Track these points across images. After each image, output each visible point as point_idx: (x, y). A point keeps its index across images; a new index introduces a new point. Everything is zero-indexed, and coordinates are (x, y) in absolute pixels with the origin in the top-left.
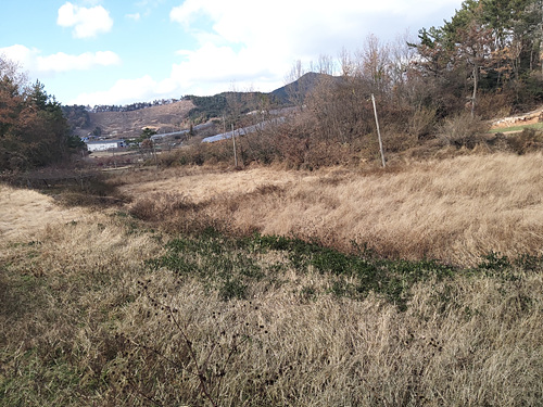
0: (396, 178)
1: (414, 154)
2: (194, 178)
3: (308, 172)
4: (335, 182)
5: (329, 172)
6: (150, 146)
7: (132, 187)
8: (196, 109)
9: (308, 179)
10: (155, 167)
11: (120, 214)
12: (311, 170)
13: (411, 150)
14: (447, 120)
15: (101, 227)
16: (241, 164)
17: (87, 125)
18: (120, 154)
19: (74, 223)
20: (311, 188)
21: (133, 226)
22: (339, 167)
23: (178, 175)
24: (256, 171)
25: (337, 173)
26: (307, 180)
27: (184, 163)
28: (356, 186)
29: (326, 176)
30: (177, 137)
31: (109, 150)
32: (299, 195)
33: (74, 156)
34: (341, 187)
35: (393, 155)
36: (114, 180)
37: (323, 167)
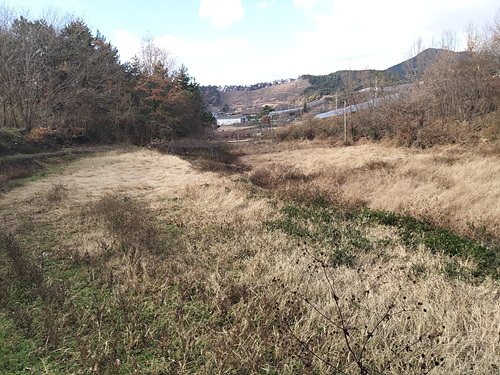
2: (304, 151)
3: (420, 150)
4: (450, 162)
5: (444, 151)
6: (268, 122)
7: (251, 157)
8: (311, 88)
9: (420, 156)
10: (271, 141)
11: (242, 180)
12: (424, 148)
15: (228, 190)
16: (351, 140)
17: (218, 103)
18: (242, 128)
19: (207, 185)
20: (423, 166)
21: (253, 191)
22: (455, 146)
23: (290, 148)
24: (364, 146)
25: (452, 152)
26: (419, 159)
27: (296, 137)
28: (474, 167)
29: (440, 155)
30: (292, 114)
31: (234, 125)
32: (409, 173)
33: (206, 129)
34: (456, 167)
36: (237, 151)
37: (437, 146)
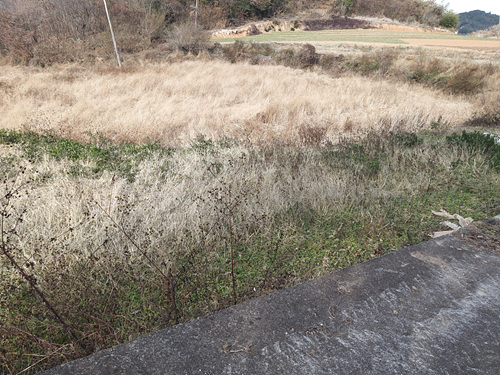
0: (131, 78)
1: (147, 56)
3: (40, 69)
4: (70, 79)
5: (65, 69)
9: (40, 75)
12: (43, 66)
13: (145, 52)
14: (174, 25)
20: (43, 85)
22: (74, 65)
25: (72, 70)
26: (38, 78)
28: (92, 84)
29: (61, 73)
32: (30, 92)
34: (76, 85)
35: (128, 56)
37: (57, 64)
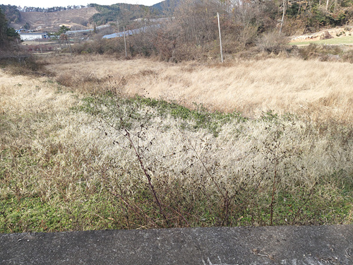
0: (228, 70)
1: (241, 56)
2: (97, 62)
3: (174, 64)
4: (190, 71)
5: (188, 64)
6: (66, 39)
7: (54, 66)
8: (98, 14)
9: (174, 67)
10: (70, 54)
11: (50, 81)
12: (176, 62)
13: (241, 53)
14: (264, 34)
15: (38, 88)
16: (130, 55)
19: (20, 85)
20: (175, 74)
21: (59, 89)
22: (194, 62)
23: (86, 60)
24: (139, 60)
25: (192, 65)
26: (172, 70)
27: (90, 52)
28: (203, 74)
29: (186, 67)
30: (85, 34)
32: (167, 77)
34: (194, 74)
35: (229, 55)
36: (41, 61)
37: (184, 61)
